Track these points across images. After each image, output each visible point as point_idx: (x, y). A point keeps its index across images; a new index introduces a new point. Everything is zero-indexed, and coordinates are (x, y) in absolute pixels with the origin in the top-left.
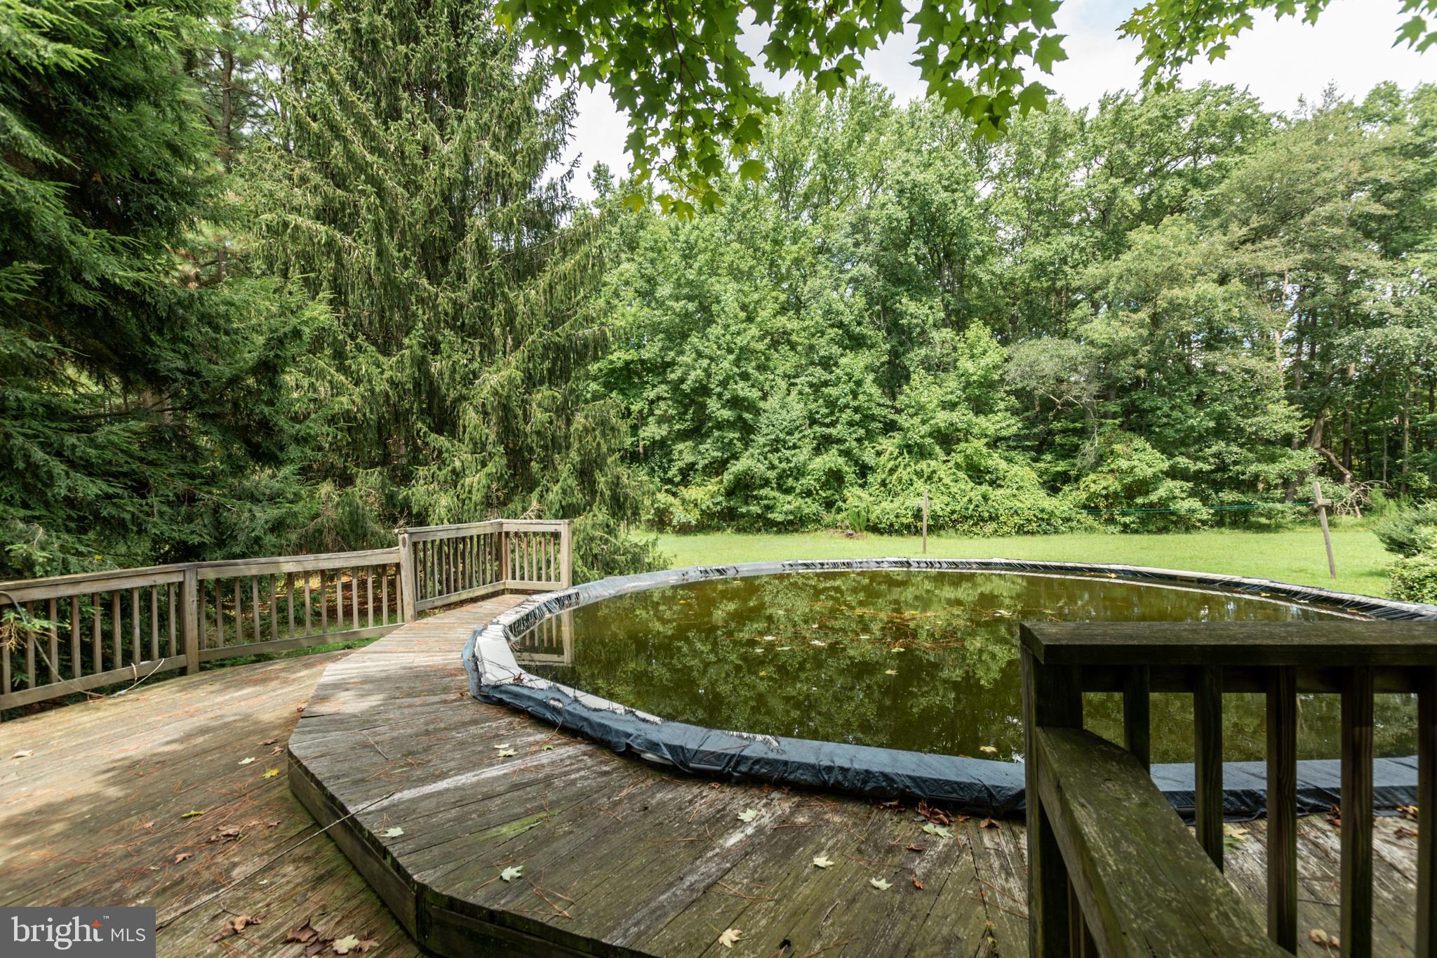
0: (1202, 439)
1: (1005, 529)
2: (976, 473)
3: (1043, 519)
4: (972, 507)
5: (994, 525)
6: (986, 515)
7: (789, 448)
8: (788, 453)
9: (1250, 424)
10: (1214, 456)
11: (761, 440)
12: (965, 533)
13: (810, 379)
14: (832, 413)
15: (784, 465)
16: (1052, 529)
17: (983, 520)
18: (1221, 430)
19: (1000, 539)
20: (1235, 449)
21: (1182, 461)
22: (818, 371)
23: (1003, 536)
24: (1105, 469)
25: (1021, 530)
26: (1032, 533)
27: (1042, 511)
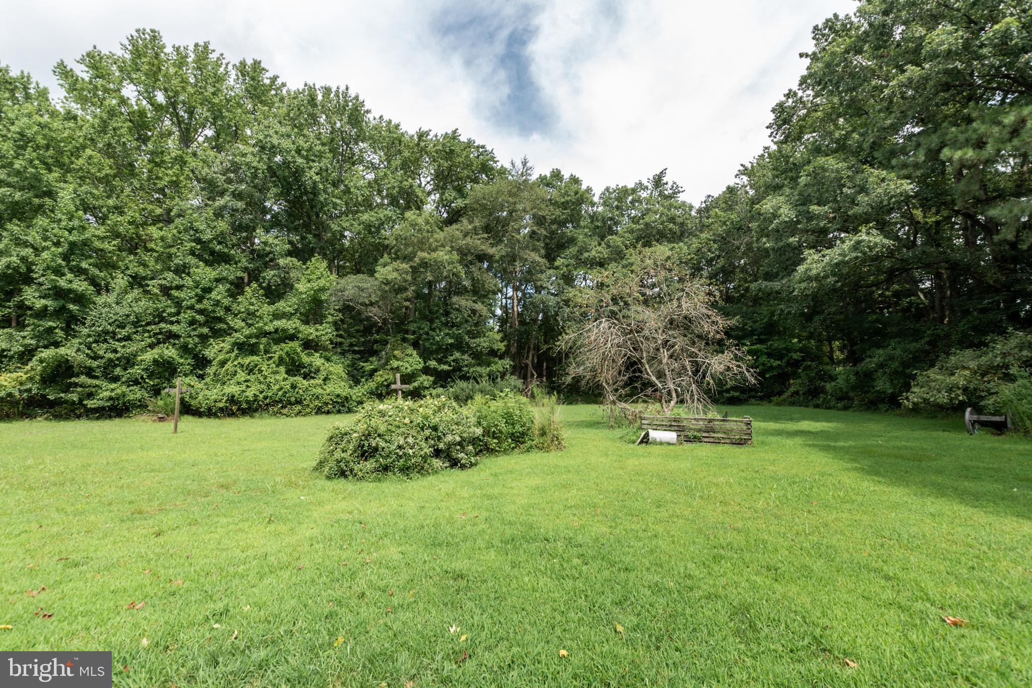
0: (449, 349)
1: (308, 410)
2: (294, 367)
3: (338, 403)
4: (280, 393)
5: (299, 407)
6: (293, 399)
7: (119, 340)
8: (118, 345)
9: (473, 343)
10: (454, 361)
11: (85, 331)
12: (275, 414)
13: (164, 282)
14: (178, 313)
15: (112, 356)
16: (346, 409)
17: (291, 404)
18: (460, 346)
19: (302, 419)
20: (466, 357)
21: (433, 364)
22: (170, 275)
23: (304, 416)
24: (388, 367)
25: (319, 411)
26: (328, 413)
27: (338, 396)
